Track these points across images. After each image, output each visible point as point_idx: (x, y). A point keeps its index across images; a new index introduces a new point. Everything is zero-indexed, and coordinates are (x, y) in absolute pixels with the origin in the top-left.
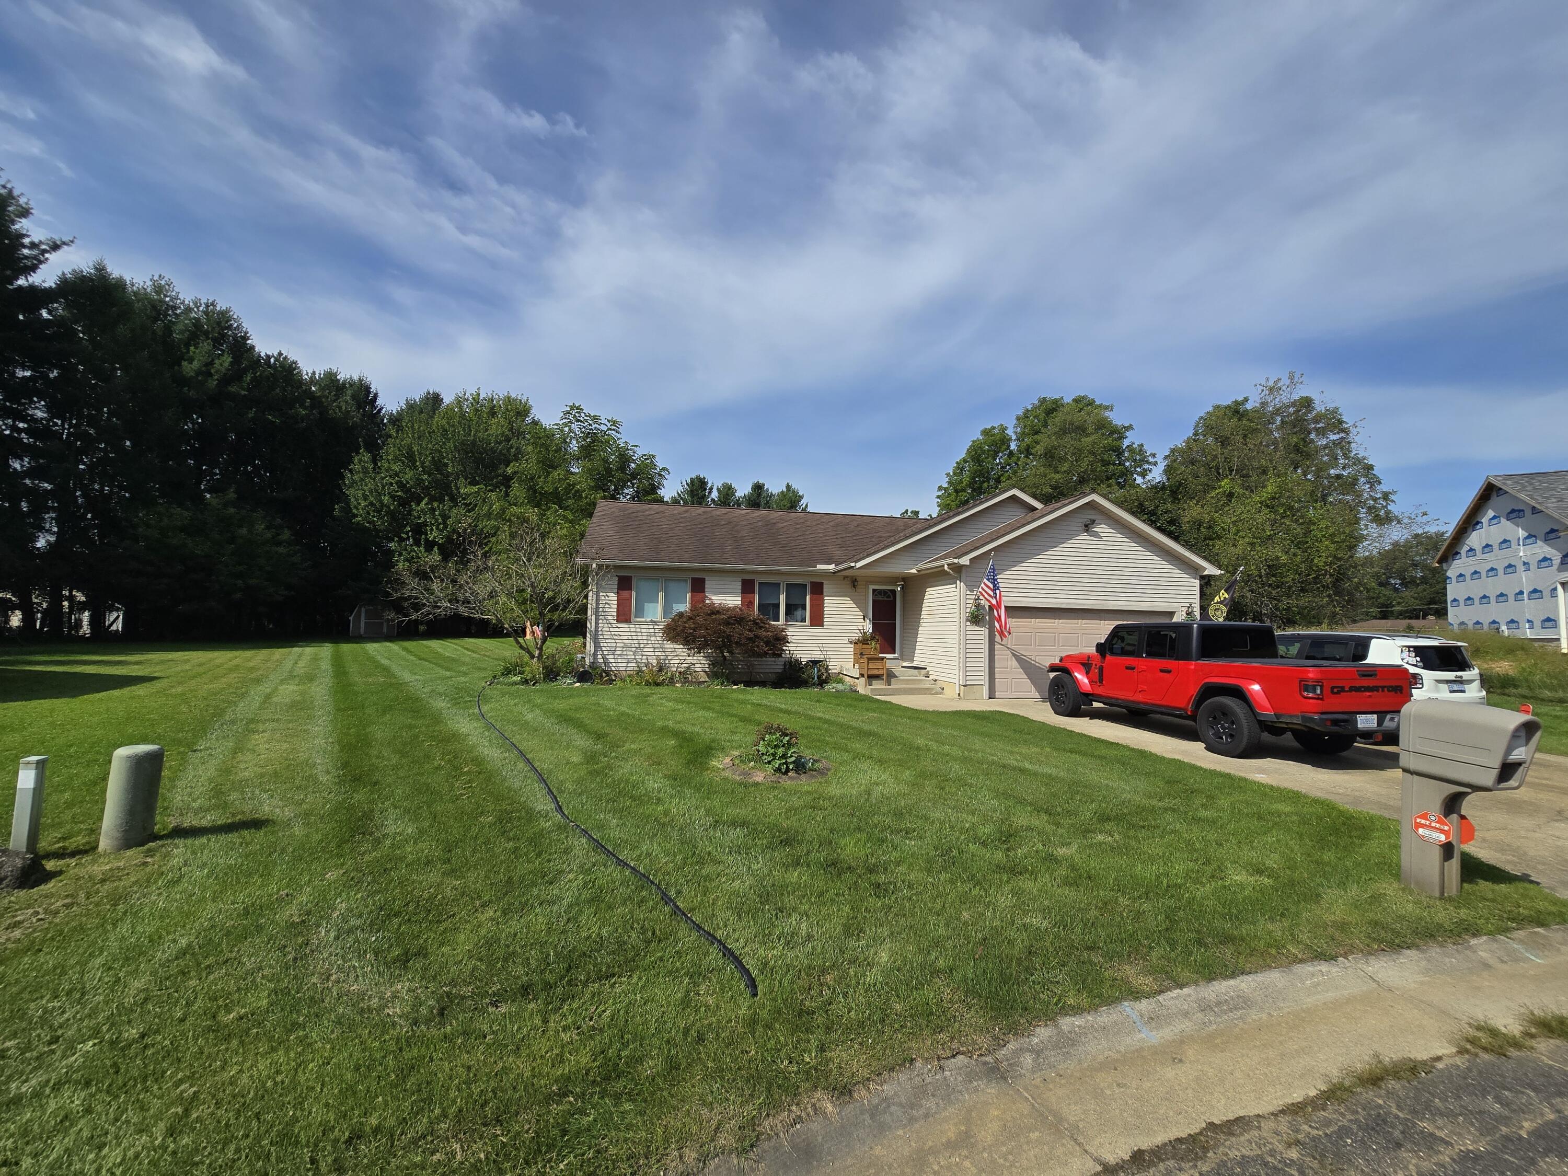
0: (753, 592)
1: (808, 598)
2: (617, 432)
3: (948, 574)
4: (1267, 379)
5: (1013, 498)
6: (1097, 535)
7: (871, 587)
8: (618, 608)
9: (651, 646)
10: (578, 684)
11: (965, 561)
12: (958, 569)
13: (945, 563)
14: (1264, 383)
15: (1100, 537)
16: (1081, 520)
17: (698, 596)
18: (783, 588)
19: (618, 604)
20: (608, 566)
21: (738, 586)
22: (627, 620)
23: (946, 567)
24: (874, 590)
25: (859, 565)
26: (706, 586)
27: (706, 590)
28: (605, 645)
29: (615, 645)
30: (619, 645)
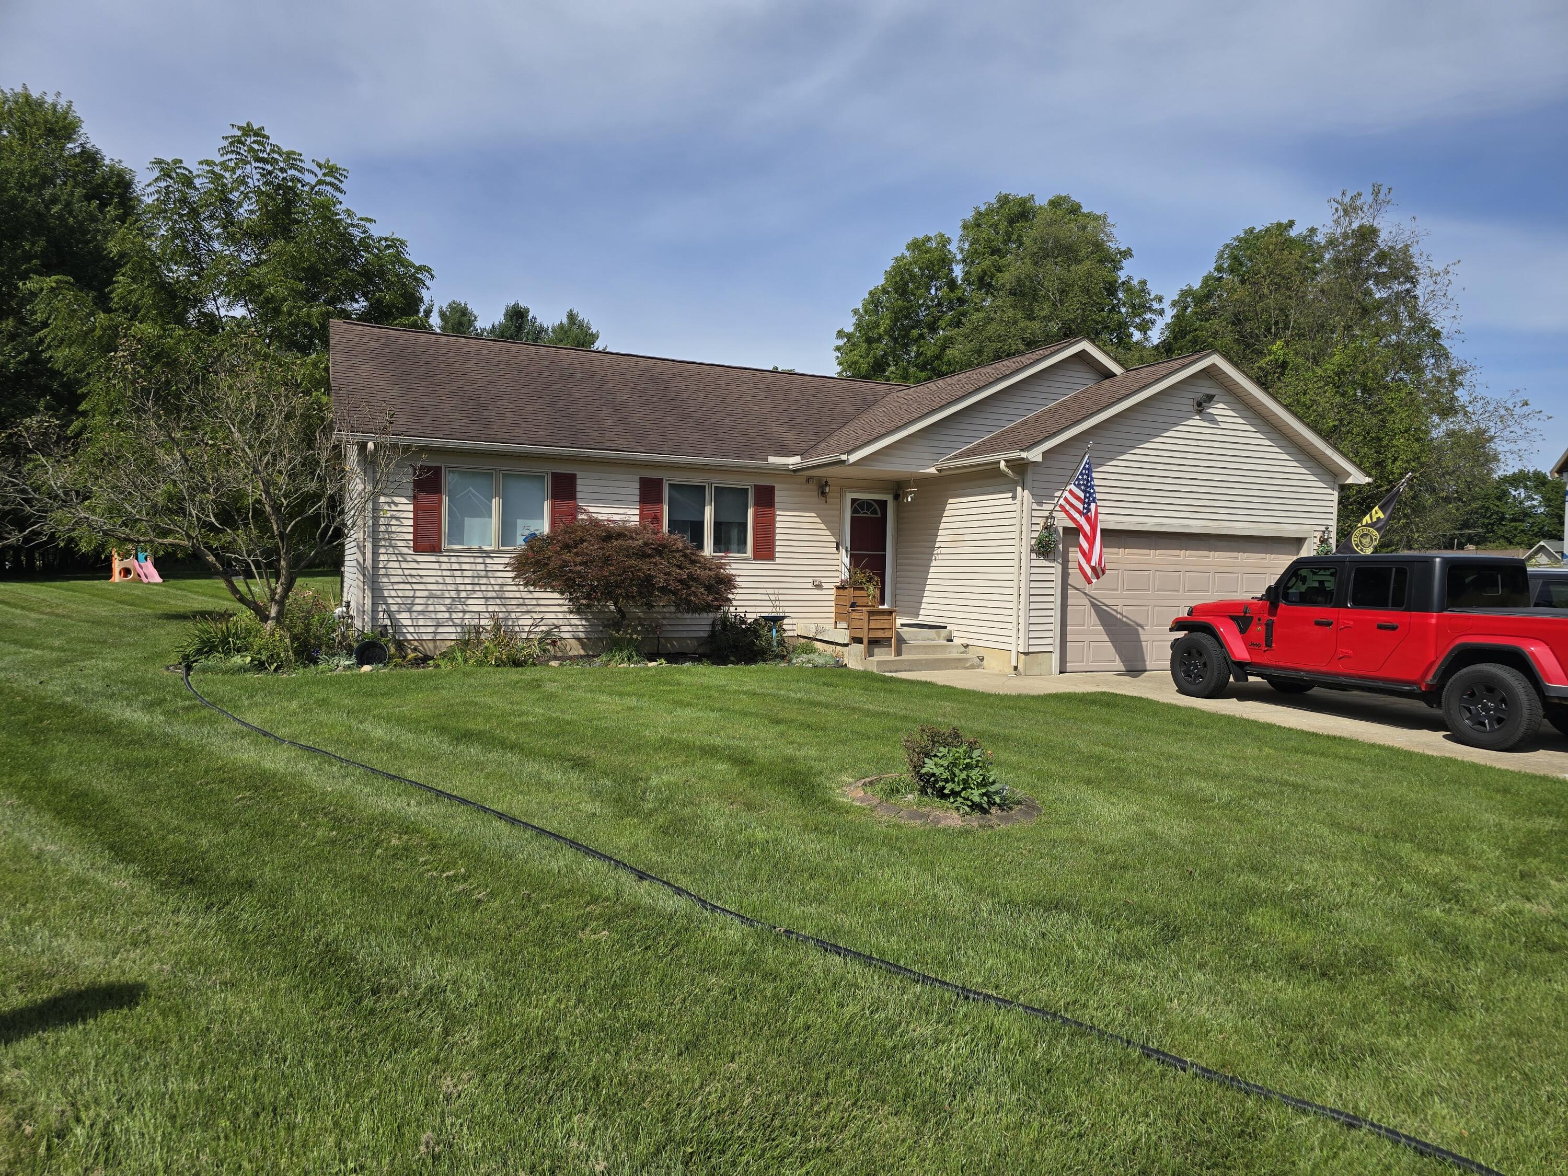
0: (660, 501)
1: (750, 512)
2: (337, 189)
3: (1002, 475)
4: (1344, 193)
5: (1082, 356)
6: (1212, 420)
7: (849, 496)
8: (415, 526)
9: (479, 594)
10: (367, 668)
11: (1035, 455)
12: (1021, 467)
13: (1001, 459)
14: (1339, 198)
15: (1216, 422)
16: (1192, 395)
17: (564, 505)
18: (709, 494)
19: (415, 519)
20: (407, 448)
21: (634, 490)
22: (434, 549)
23: (1003, 464)
24: (853, 501)
25: (854, 458)
26: (579, 488)
27: (579, 495)
28: (393, 593)
29: (411, 594)
30: (418, 594)
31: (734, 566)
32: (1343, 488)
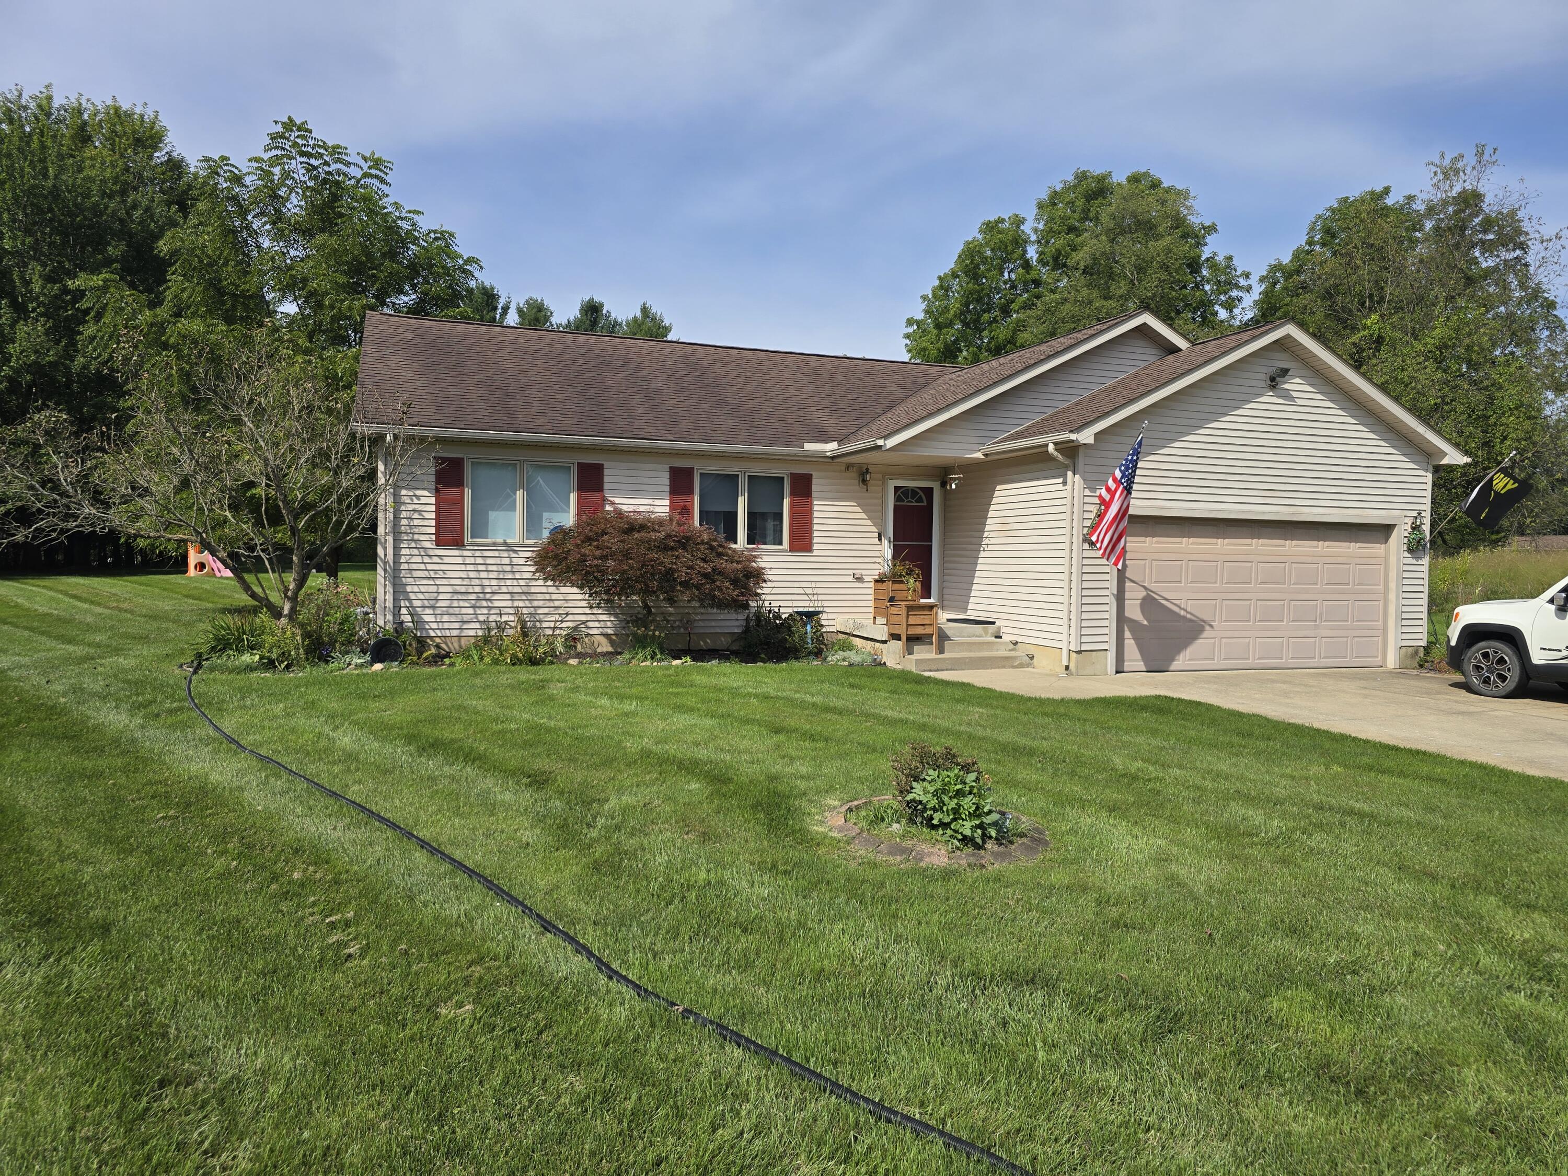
0: (690, 492)
1: (786, 502)
2: (382, 181)
3: (1051, 458)
4: (1443, 156)
5: (1143, 330)
6: (1287, 396)
7: (892, 484)
8: (437, 519)
9: (504, 589)
10: (378, 667)
11: (1086, 437)
12: (1071, 450)
13: (1050, 441)
14: (1437, 162)
15: (1292, 398)
16: (1264, 370)
17: (591, 497)
18: (743, 485)
19: (437, 512)
20: (423, 439)
21: (663, 480)
22: (458, 543)
23: (1051, 448)
24: (897, 489)
25: (891, 442)
26: (606, 479)
27: (606, 486)
28: (416, 589)
29: (434, 589)
30: (442, 589)
31: (765, 558)
32: (1437, 469)
